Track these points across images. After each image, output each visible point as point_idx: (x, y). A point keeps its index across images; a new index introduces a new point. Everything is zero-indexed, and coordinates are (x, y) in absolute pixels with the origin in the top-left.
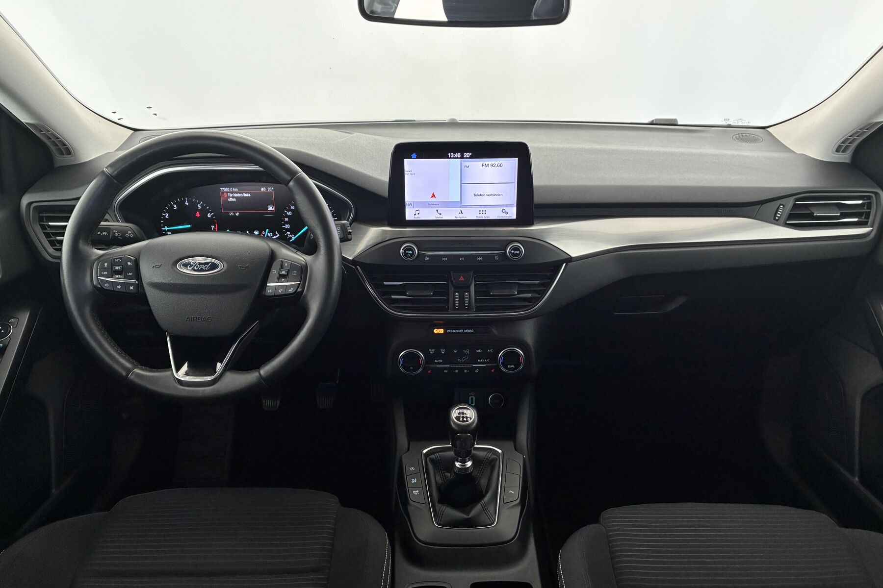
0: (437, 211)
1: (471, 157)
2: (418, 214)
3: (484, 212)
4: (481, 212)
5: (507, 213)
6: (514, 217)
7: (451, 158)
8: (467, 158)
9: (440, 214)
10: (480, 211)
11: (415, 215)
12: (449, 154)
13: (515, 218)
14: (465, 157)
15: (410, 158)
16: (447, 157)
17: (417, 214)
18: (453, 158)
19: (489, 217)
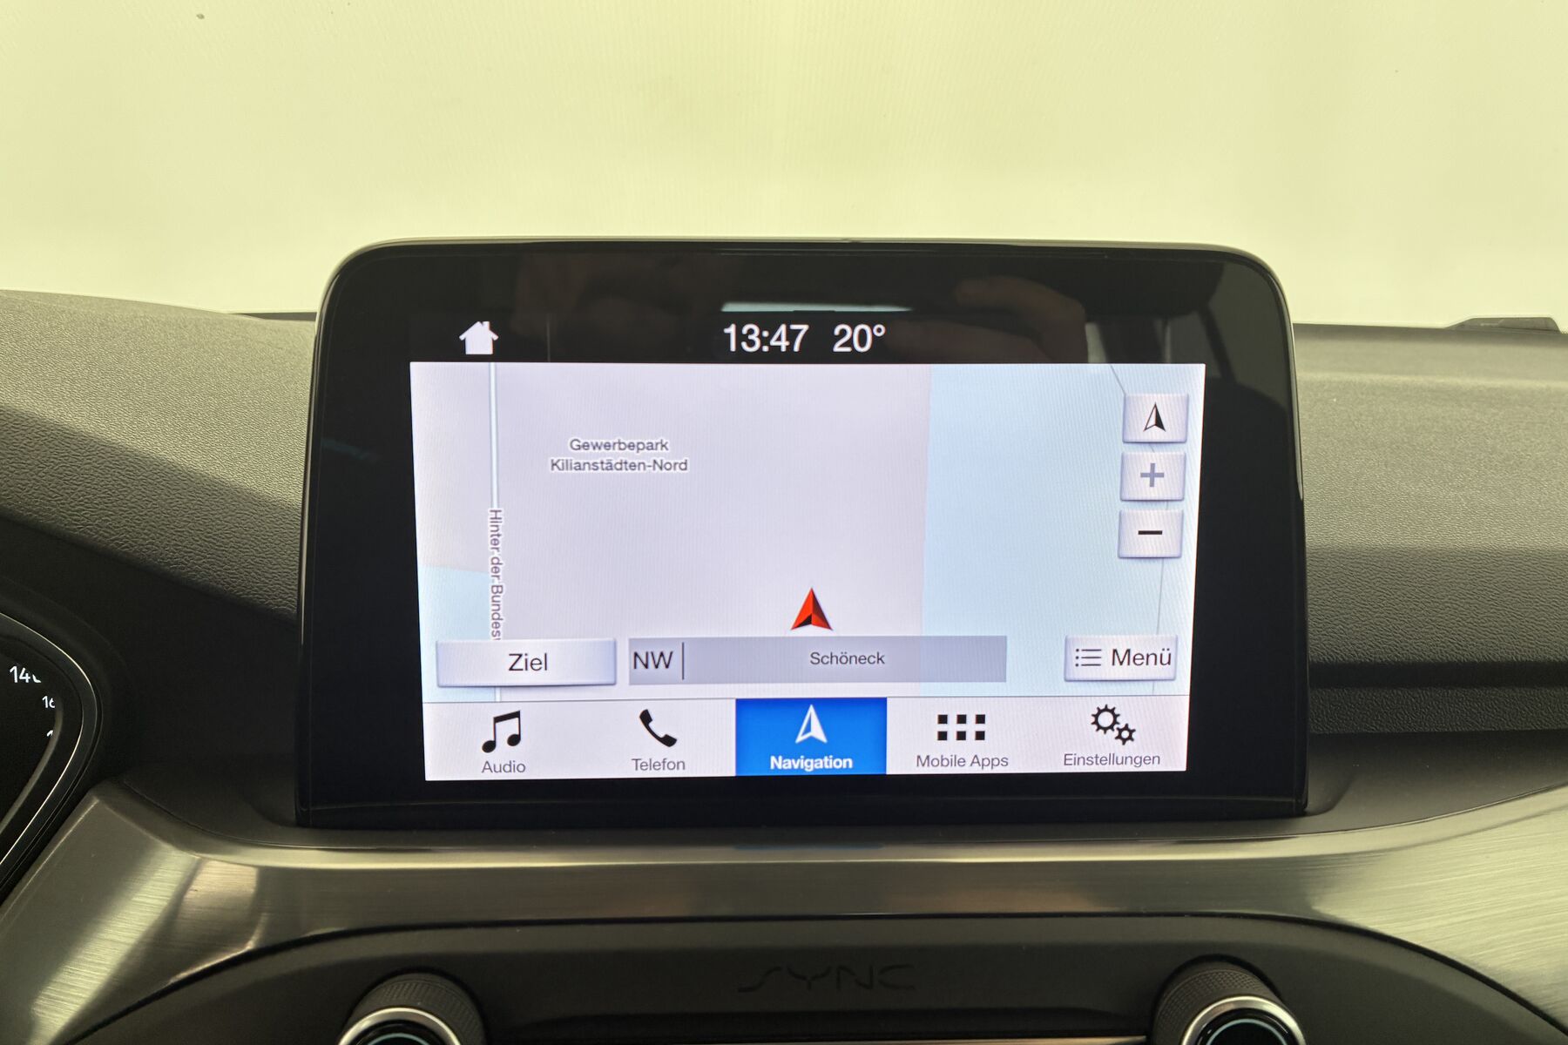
0: (646, 718)
1: (882, 353)
2: (514, 740)
3: (971, 727)
4: (952, 728)
5: (1126, 735)
6: (1175, 759)
7: (742, 357)
8: (853, 358)
9: (668, 741)
10: (943, 719)
11: (489, 746)
12: (731, 330)
13: (1181, 766)
14: (837, 348)
15: (456, 353)
16: (712, 351)
17: (502, 742)
18: (758, 358)
19: (1005, 761)
